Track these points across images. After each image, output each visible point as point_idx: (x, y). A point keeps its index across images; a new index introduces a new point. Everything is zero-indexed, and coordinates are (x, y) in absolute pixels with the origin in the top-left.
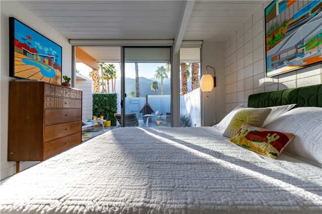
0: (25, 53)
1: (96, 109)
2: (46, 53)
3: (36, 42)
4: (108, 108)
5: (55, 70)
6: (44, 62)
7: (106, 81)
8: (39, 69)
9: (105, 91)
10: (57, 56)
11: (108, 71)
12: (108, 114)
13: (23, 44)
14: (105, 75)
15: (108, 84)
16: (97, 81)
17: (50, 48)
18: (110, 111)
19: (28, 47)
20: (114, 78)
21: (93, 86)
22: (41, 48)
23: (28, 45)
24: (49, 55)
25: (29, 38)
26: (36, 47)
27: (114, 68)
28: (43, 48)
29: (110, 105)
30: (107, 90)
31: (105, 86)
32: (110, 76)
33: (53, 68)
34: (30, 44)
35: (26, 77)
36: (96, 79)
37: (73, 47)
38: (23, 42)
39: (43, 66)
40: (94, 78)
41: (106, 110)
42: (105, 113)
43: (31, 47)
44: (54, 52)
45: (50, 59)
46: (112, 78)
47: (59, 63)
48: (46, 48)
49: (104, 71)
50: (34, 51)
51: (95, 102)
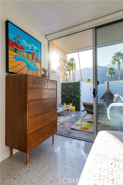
0: (16, 51)
1: (64, 96)
2: (30, 49)
3: (23, 40)
4: (73, 94)
5: (36, 63)
6: (29, 57)
7: (68, 72)
8: (25, 64)
9: (68, 80)
10: (38, 51)
11: (69, 64)
12: (73, 100)
13: (14, 43)
14: (67, 67)
15: (70, 74)
16: (63, 72)
17: (33, 45)
18: (75, 97)
19: (18, 45)
20: (74, 69)
21: (61, 76)
22: (26, 45)
23: (18, 43)
24: (32, 51)
25: (18, 37)
26: (23, 44)
27: (74, 61)
28: (28, 44)
29: (75, 92)
30: (69, 79)
31: (67, 76)
32: (71, 68)
33: (35, 62)
34: (19, 42)
35: (16, 71)
36: (63, 71)
37: (49, 41)
38: (14, 41)
39: (28, 60)
40: (62, 70)
41: (71, 96)
42: (70, 99)
43: (19, 45)
44: (36, 48)
45: (33, 54)
46: (72, 69)
47: (39, 57)
48: (30, 45)
49: (67, 64)
50: (22, 48)
51: (63, 90)
